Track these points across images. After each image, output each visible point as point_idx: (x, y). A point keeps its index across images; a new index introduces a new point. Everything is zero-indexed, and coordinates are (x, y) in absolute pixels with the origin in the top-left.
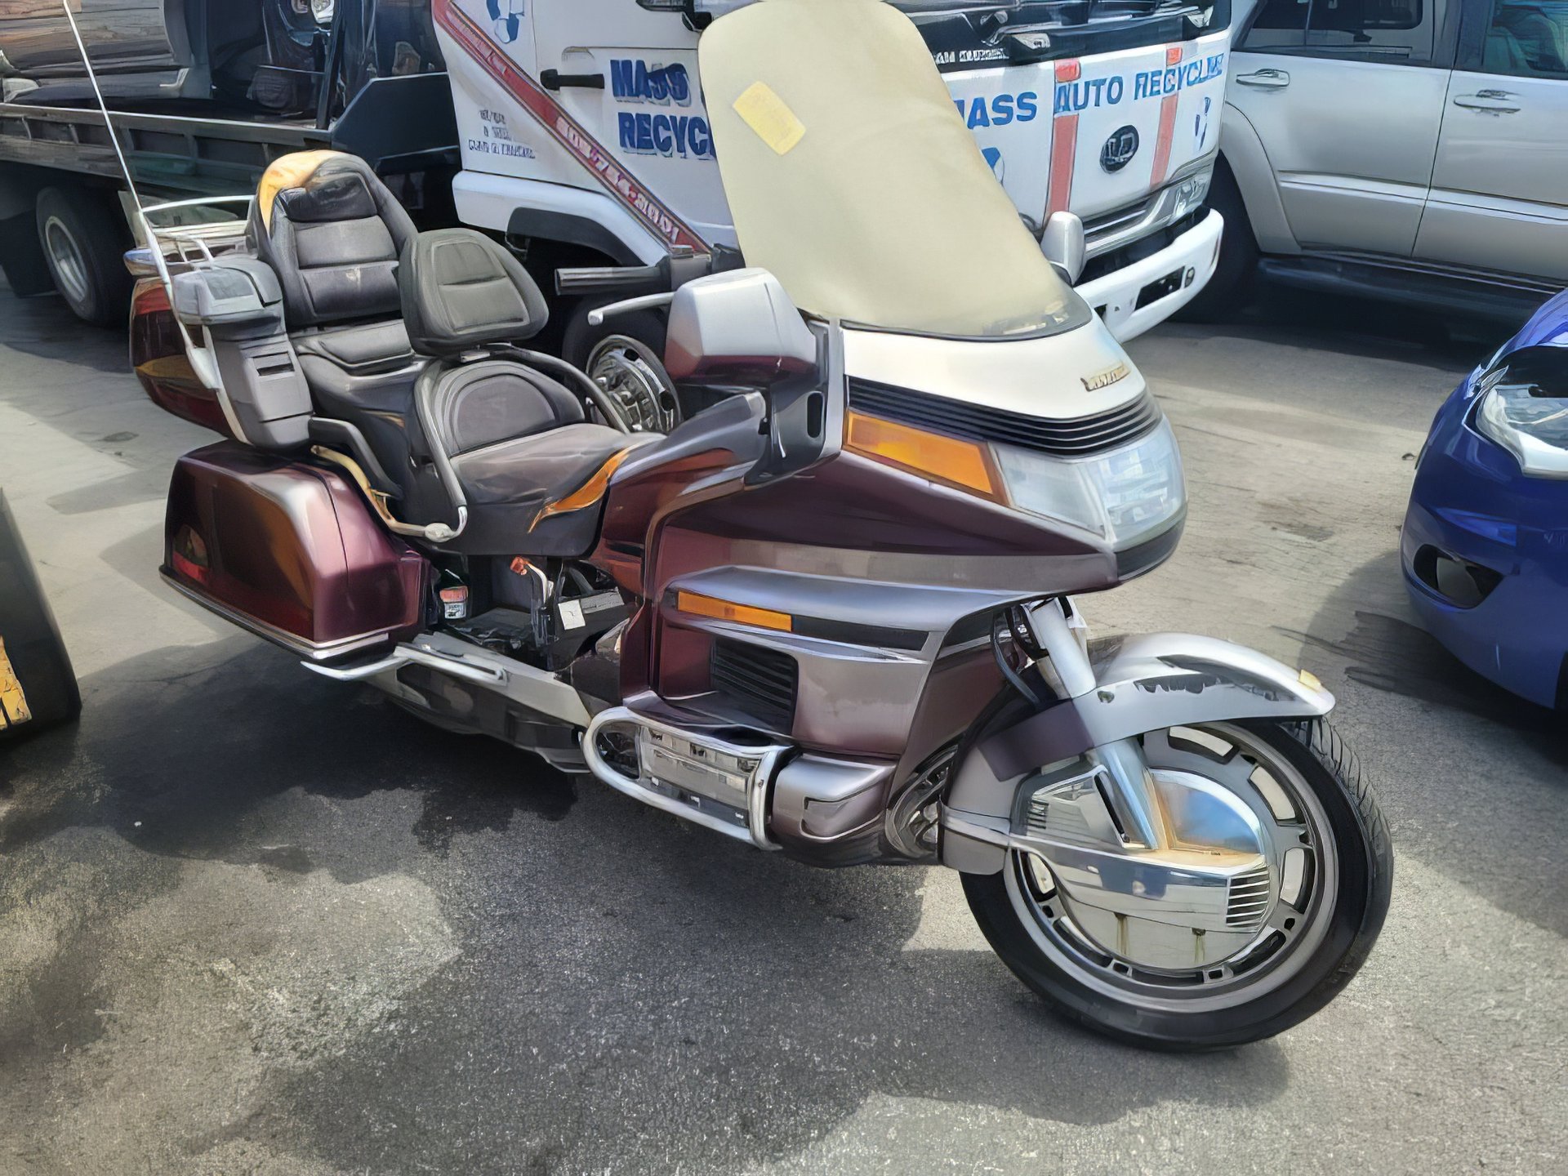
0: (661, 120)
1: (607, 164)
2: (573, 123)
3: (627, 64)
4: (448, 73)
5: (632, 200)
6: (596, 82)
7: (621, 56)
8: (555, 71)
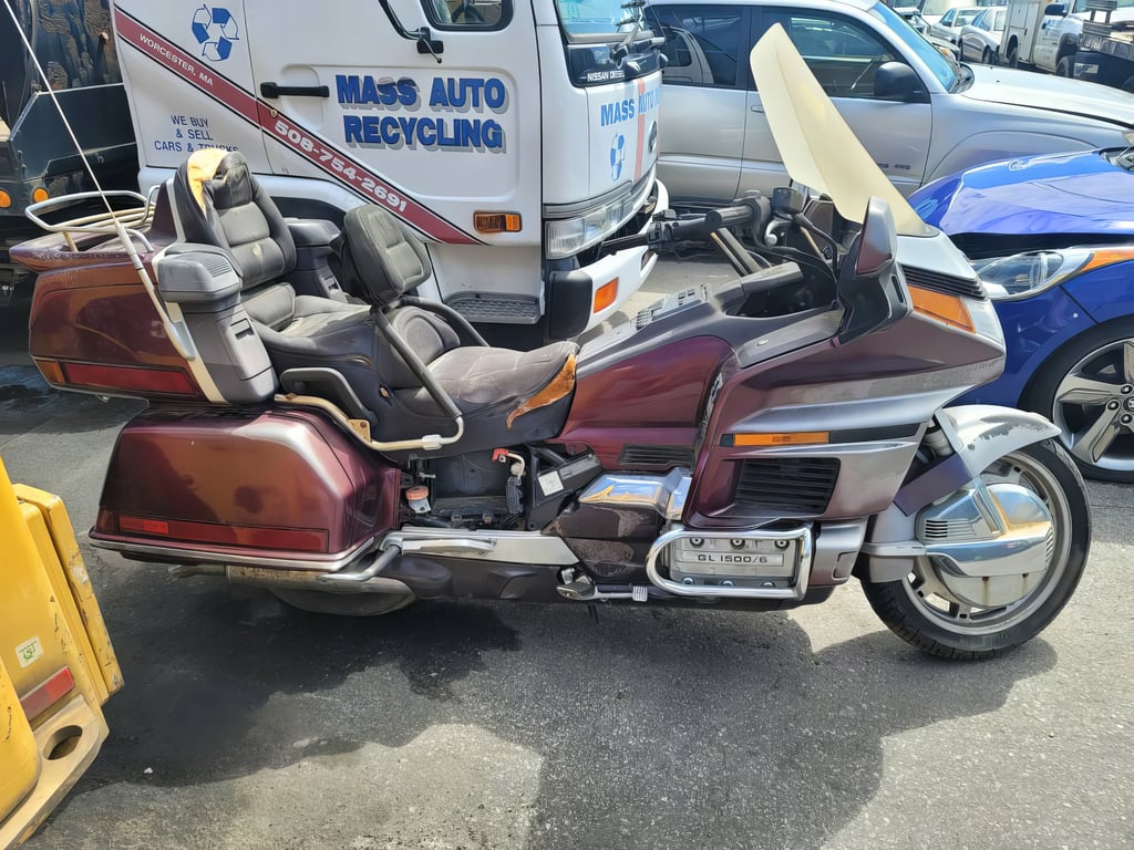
0: (389, 120)
1: (331, 156)
2: (292, 125)
3: (354, 79)
4: (125, 83)
5: (358, 183)
6: (322, 92)
7: (347, 73)
8: (275, 84)
